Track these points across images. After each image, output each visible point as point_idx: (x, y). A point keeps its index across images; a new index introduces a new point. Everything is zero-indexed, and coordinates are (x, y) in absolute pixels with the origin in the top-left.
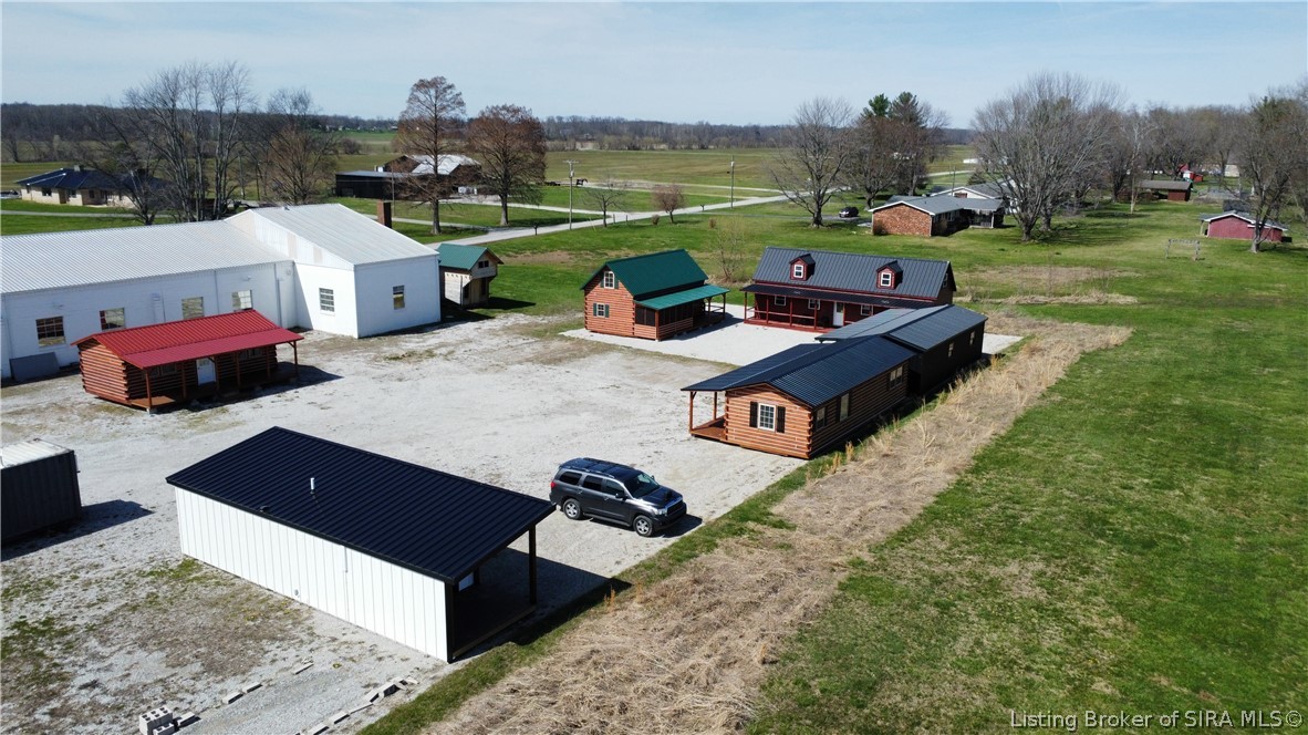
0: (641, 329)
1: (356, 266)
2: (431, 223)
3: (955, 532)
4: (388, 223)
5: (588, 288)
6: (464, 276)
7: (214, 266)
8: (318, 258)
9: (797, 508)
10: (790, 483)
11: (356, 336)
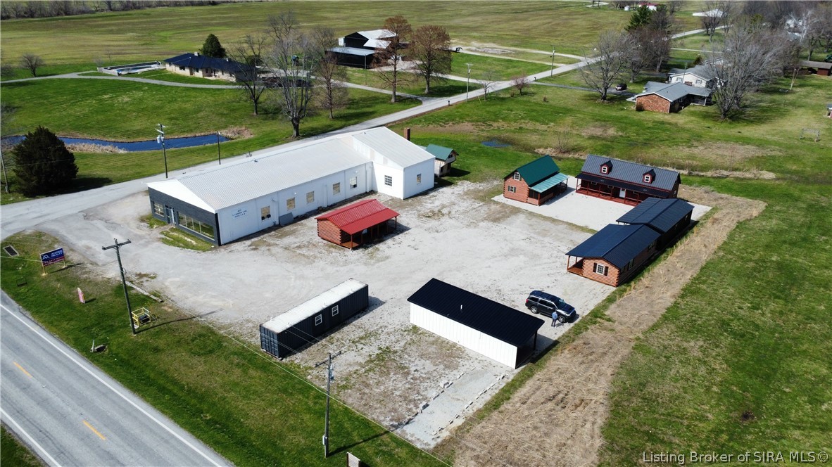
0: (530, 200)
1: (404, 169)
2: (390, 92)
3: (672, 327)
4: (409, 139)
5: (506, 179)
6: (441, 162)
7: (344, 169)
8: (385, 162)
9: (614, 313)
10: (610, 300)
11: (402, 198)
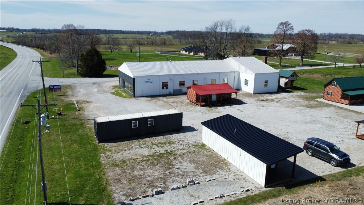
0: (342, 101)
1: (255, 74)
2: (279, 64)
4: (266, 63)
5: (326, 86)
6: (286, 79)
7: (220, 71)
8: (246, 71)
11: (253, 93)
